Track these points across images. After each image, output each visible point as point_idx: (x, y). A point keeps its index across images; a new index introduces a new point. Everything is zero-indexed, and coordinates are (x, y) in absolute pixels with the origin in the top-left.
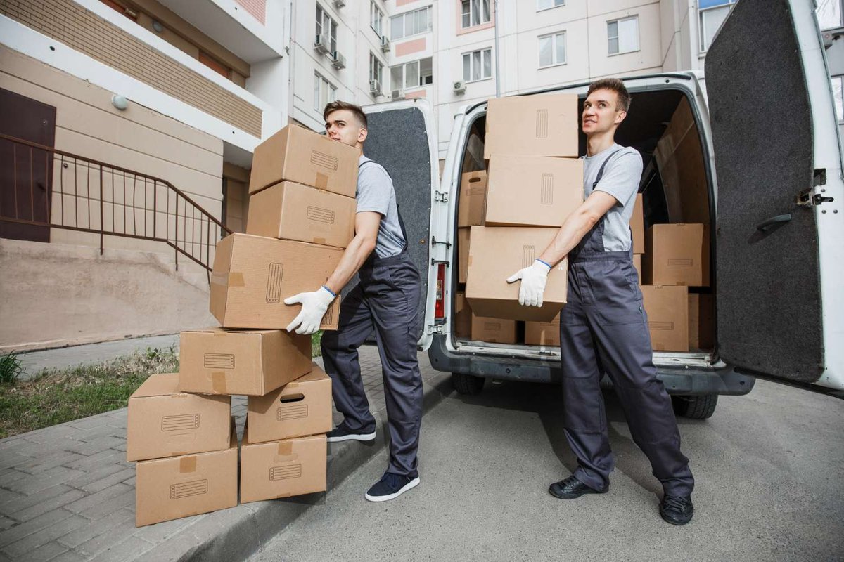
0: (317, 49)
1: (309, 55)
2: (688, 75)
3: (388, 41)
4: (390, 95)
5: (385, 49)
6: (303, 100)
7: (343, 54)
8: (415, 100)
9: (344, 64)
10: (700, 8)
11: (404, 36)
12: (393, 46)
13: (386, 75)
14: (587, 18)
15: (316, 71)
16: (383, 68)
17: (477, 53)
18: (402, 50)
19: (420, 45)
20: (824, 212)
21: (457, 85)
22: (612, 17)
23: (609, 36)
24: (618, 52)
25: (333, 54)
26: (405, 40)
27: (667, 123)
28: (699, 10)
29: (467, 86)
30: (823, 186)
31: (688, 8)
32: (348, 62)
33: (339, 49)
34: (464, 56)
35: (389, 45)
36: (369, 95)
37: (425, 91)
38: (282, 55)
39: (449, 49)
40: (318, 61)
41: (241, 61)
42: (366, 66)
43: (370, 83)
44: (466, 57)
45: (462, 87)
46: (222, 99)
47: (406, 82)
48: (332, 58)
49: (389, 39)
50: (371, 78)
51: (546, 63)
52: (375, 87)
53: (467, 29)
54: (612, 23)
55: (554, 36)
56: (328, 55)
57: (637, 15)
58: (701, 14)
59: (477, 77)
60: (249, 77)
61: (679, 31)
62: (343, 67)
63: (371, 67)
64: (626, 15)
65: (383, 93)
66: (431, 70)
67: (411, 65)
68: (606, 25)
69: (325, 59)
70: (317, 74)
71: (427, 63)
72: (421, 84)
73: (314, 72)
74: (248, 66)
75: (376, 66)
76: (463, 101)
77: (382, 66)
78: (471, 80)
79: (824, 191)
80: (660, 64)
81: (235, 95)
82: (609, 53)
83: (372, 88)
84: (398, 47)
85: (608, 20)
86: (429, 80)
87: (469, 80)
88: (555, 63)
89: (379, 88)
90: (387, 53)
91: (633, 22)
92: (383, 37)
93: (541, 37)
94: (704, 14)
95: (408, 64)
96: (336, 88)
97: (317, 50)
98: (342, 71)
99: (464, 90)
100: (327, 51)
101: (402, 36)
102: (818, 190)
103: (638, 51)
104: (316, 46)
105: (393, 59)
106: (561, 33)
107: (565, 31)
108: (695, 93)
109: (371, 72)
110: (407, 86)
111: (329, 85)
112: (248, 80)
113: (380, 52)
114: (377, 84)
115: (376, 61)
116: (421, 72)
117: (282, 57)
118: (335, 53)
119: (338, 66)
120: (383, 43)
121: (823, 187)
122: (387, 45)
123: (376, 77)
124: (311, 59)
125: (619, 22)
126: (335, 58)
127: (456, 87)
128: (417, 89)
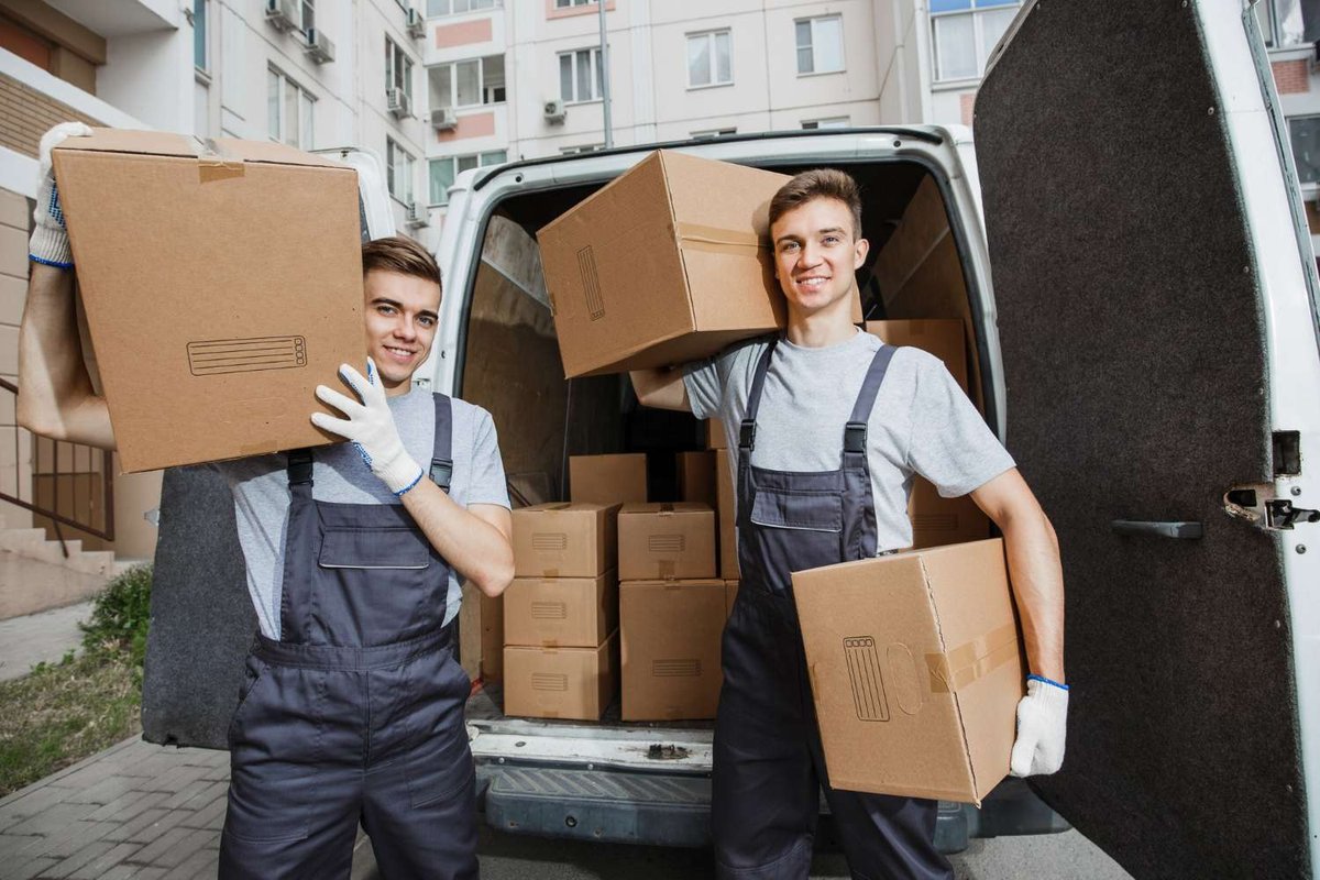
0: (271, 21)
1: (254, 30)
2: (936, 134)
3: (420, 17)
4: (429, 118)
5: (415, 33)
6: (243, 119)
7: (327, 35)
8: (345, 153)
9: (330, 55)
10: (931, 11)
11: (452, 11)
12: (430, 28)
13: (420, 82)
14: (764, 10)
15: (270, 63)
16: (414, 70)
17: (584, 54)
18: (447, 37)
19: (482, 31)
20: (1301, 550)
21: (550, 108)
22: (803, 13)
23: (798, 43)
24: (812, 70)
25: (307, 33)
26: (454, 19)
27: (896, 222)
28: (929, 16)
29: (568, 110)
30: (1294, 478)
31: (914, 11)
32: (341, 50)
33: (320, 25)
34: (562, 58)
35: (423, 25)
36: (385, 115)
37: (492, 114)
38: (175, 25)
39: (535, 43)
40: (272, 42)
41: (82, 29)
42: (378, 62)
43: (388, 93)
44: (565, 60)
45: (559, 111)
46: (22, 109)
47: (459, 96)
48: (305, 40)
49: (424, 16)
50: (388, 84)
51: (700, 80)
52: (398, 102)
53: (564, 10)
54: (803, 23)
55: (712, 35)
56: (296, 34)
57: (840, 14)
58: (933, 21)
59: (585, 94)
60: (103, 63)
61: (903, 46)
62: (328, 59)
63: (388, 64)
64: (823, 12)
65: (415, 112)
66: (503, 78)
67: (467, 67)
68: (793, 25)
69: (289, 42)
70: (274, 69)
71: (495, 65)
72: (486, 101)
73: (266, 65)
74: (101, 42)
75: (399, 65)
76: (562, 136)
77: (410, 63)
78: (575, 99)
79: (1297, 492)
80: (876, 96)
81: (56, 101)
82: (800, 71)
83: (392, 103)
84: (440, 30)
85: (796, 16)
86: (500, 95)
87: (571, 99)
88: (714, 82)
89: (404, 103)
90: (420, 41)
91: (832, 25)
92: (411, 11)
93: (692, 35)
94: (937, 22)
95: (461, 65)
96: (316, 99)
97: (271, 23)
98: (327, 66)
99: (563, 117)
100: (294, 27)
101: (447, 12)
102: (1284, 487)
103: (842, 72)
104: (268, 13)
105: (432, 52)
106: (723, 32)
107: (729, 28)
108: (950, 173)
109: (389, 72)
110: (460, 104)
111: (300, 92)
112: (100, 71)
113: (406, 36)
114: (402, 96)
115: (399, 53)
116: (485, 81)
117: (176, 29)
118: (312, 32)
119: (318, 56)
120: (411, 20)
121: (1295, 481)
122: (420, 25)
123: (399, 83)
124: (259, 38)
125: (813, 22)
126: (311, 40)
127: (547, 110)
128: (478, 108)
